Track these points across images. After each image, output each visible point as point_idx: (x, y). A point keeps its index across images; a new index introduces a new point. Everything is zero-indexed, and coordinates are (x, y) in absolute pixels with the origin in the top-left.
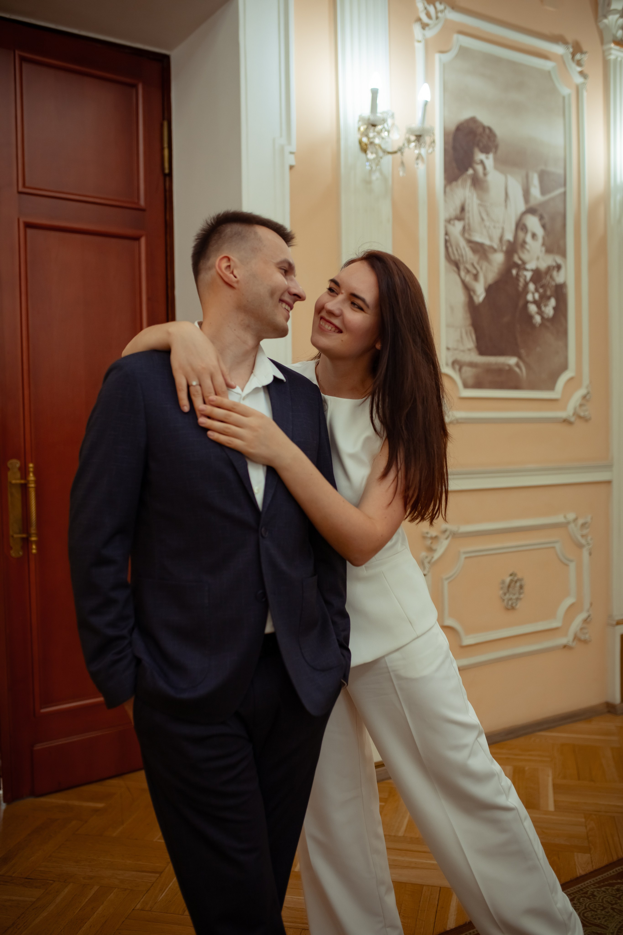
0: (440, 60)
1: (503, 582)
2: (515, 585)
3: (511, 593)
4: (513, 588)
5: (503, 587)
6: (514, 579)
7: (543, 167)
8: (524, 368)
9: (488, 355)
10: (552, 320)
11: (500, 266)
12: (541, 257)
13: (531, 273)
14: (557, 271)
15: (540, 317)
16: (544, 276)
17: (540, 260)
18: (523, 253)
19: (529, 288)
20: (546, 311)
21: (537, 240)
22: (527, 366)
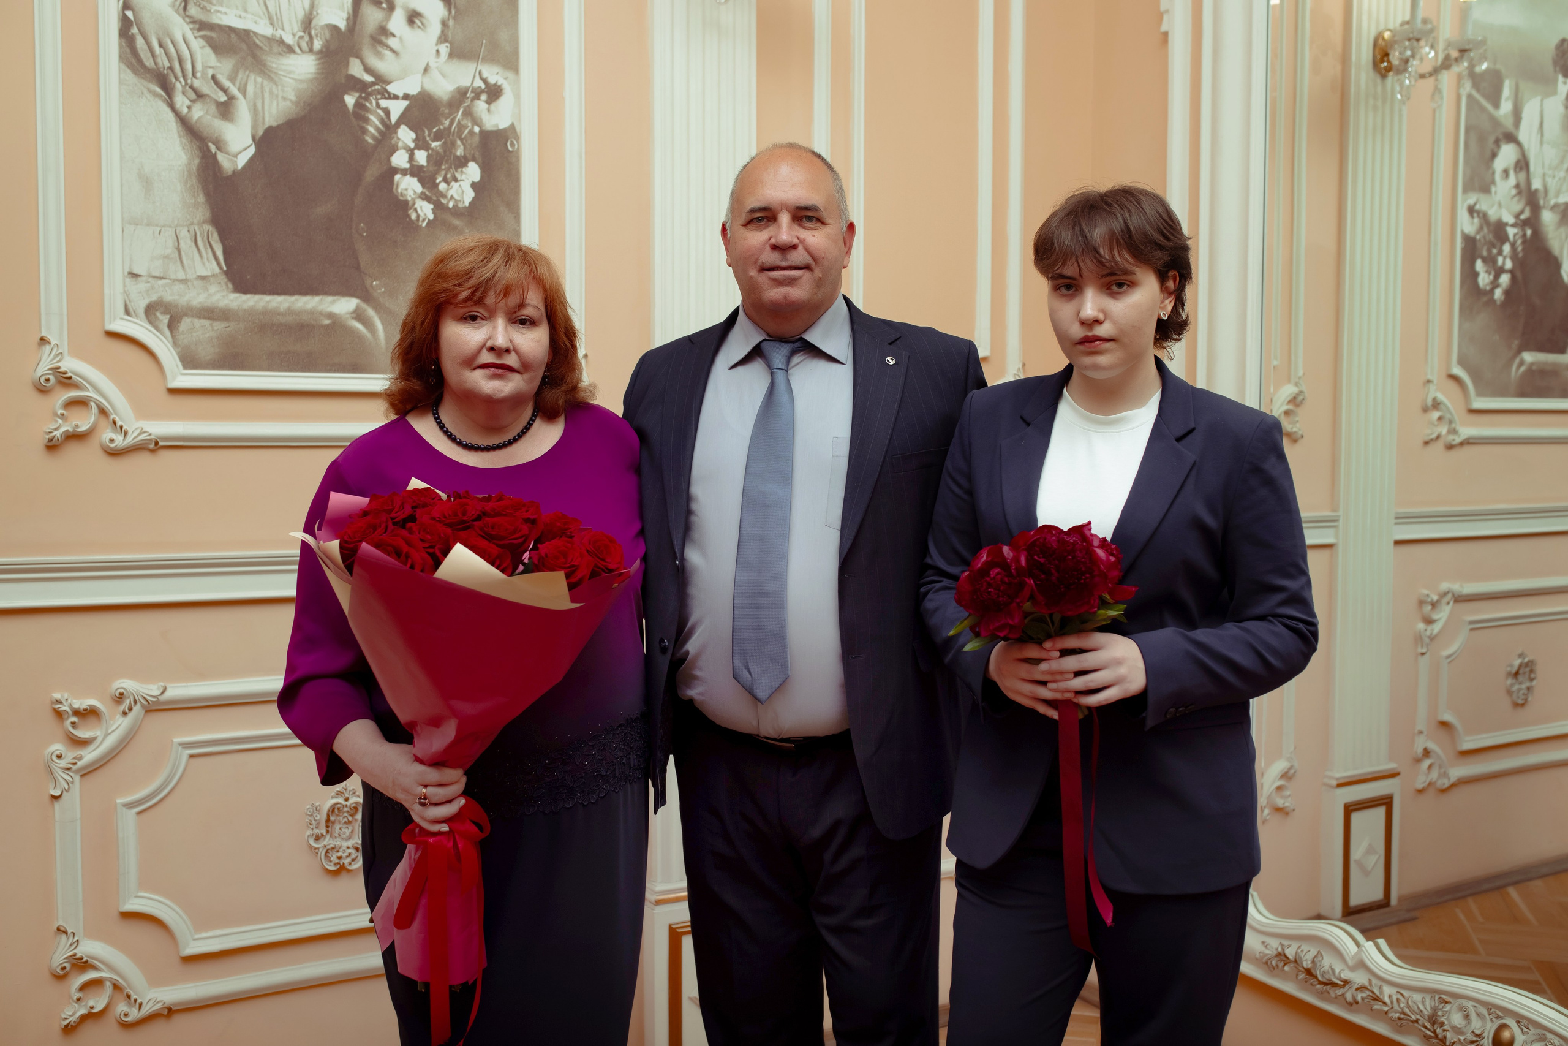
1: (314, 811)
2: (352, 815)
3: (337, 835)
4: (345, 822)
5: (313, 821)
6: (348, 803)
8: (383, 324)
9: (264, 293)
10: (471, 213)
11: (304, 86)
12: (437, 68)
13: (406, 103)
14: (489, 102)
15: (432, 206)
16: (447, 111)
17: (434, 73)
18: (379, 55)
19: (399, 139)
20: (450, 193)
21: (423, 26)
22: (391, 318)
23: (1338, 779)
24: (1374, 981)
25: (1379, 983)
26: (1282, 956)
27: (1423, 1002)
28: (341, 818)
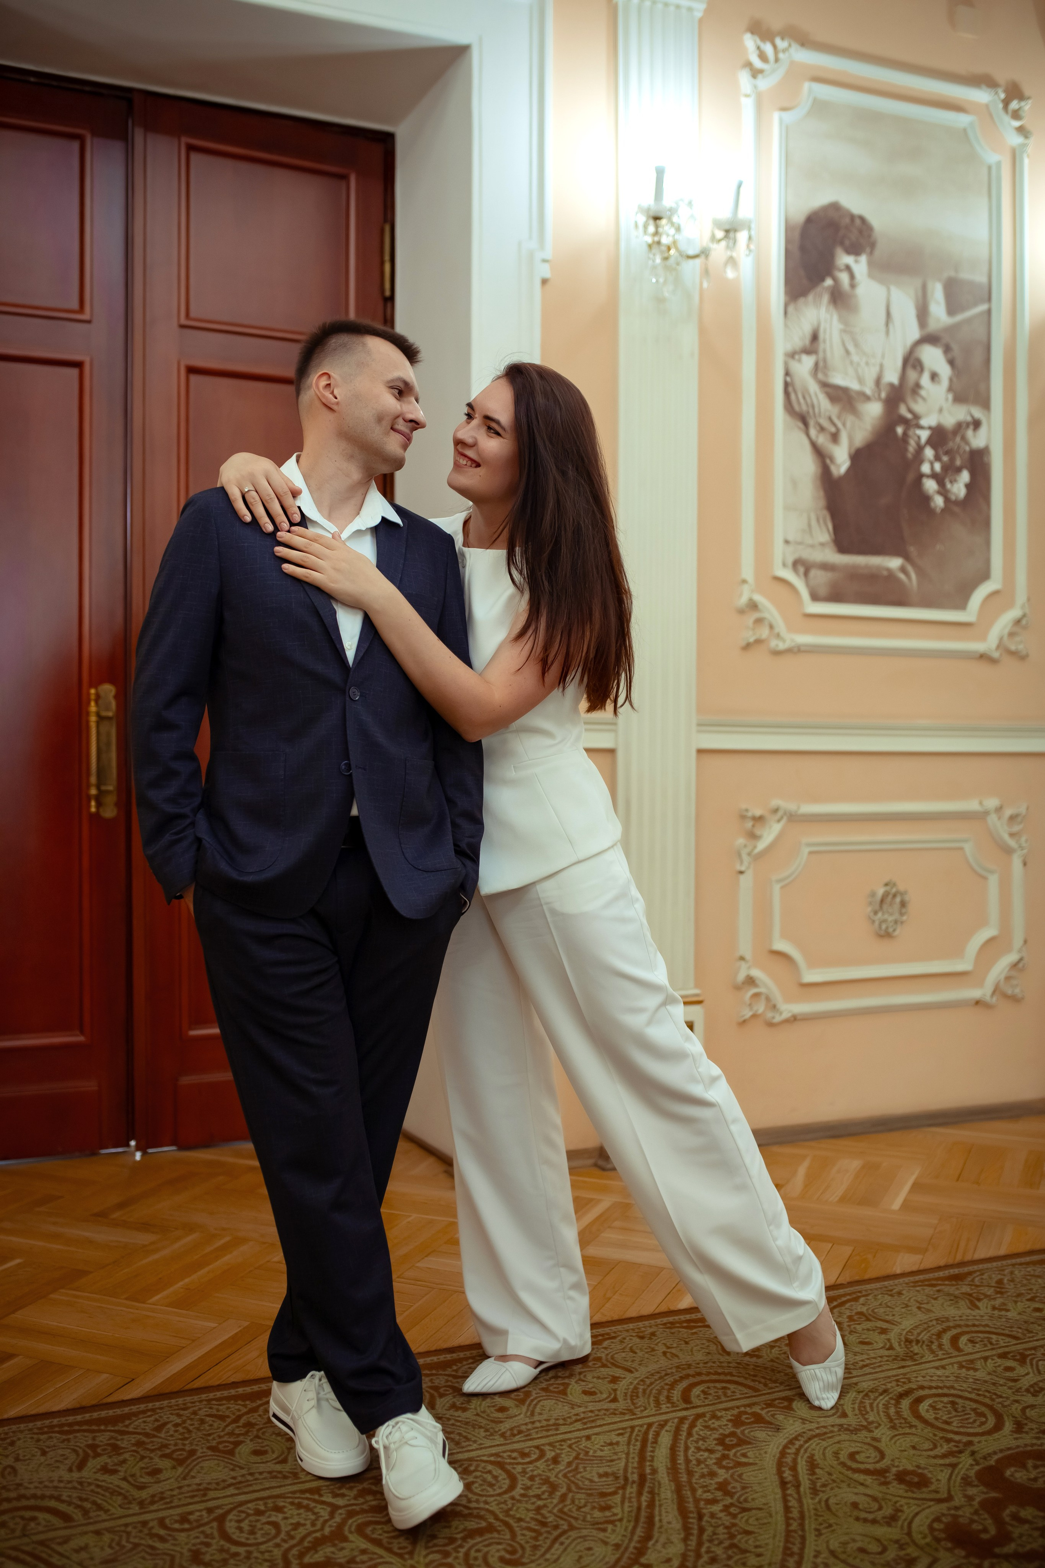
0: (781, 121)
1: (873, 894)
2: (893, 899)
3: (885, 912)
4: (890, 903)
5: (873, 901)
6: (892, 891)
7: (952, 274)
8: (915, 575)
9: (853, 553)
10: (964, 503)
11: (876, 421)
12: (946, 409)
13: (929, 432)
14: (974, 430)
15: (942, 499)
16: (951, 436)
17: (944, 412)
18: (915, 401)
19: (925, 455)
20: (952, 490)
21: (939, 382)
22: (920, 572)
28: (888, 901)
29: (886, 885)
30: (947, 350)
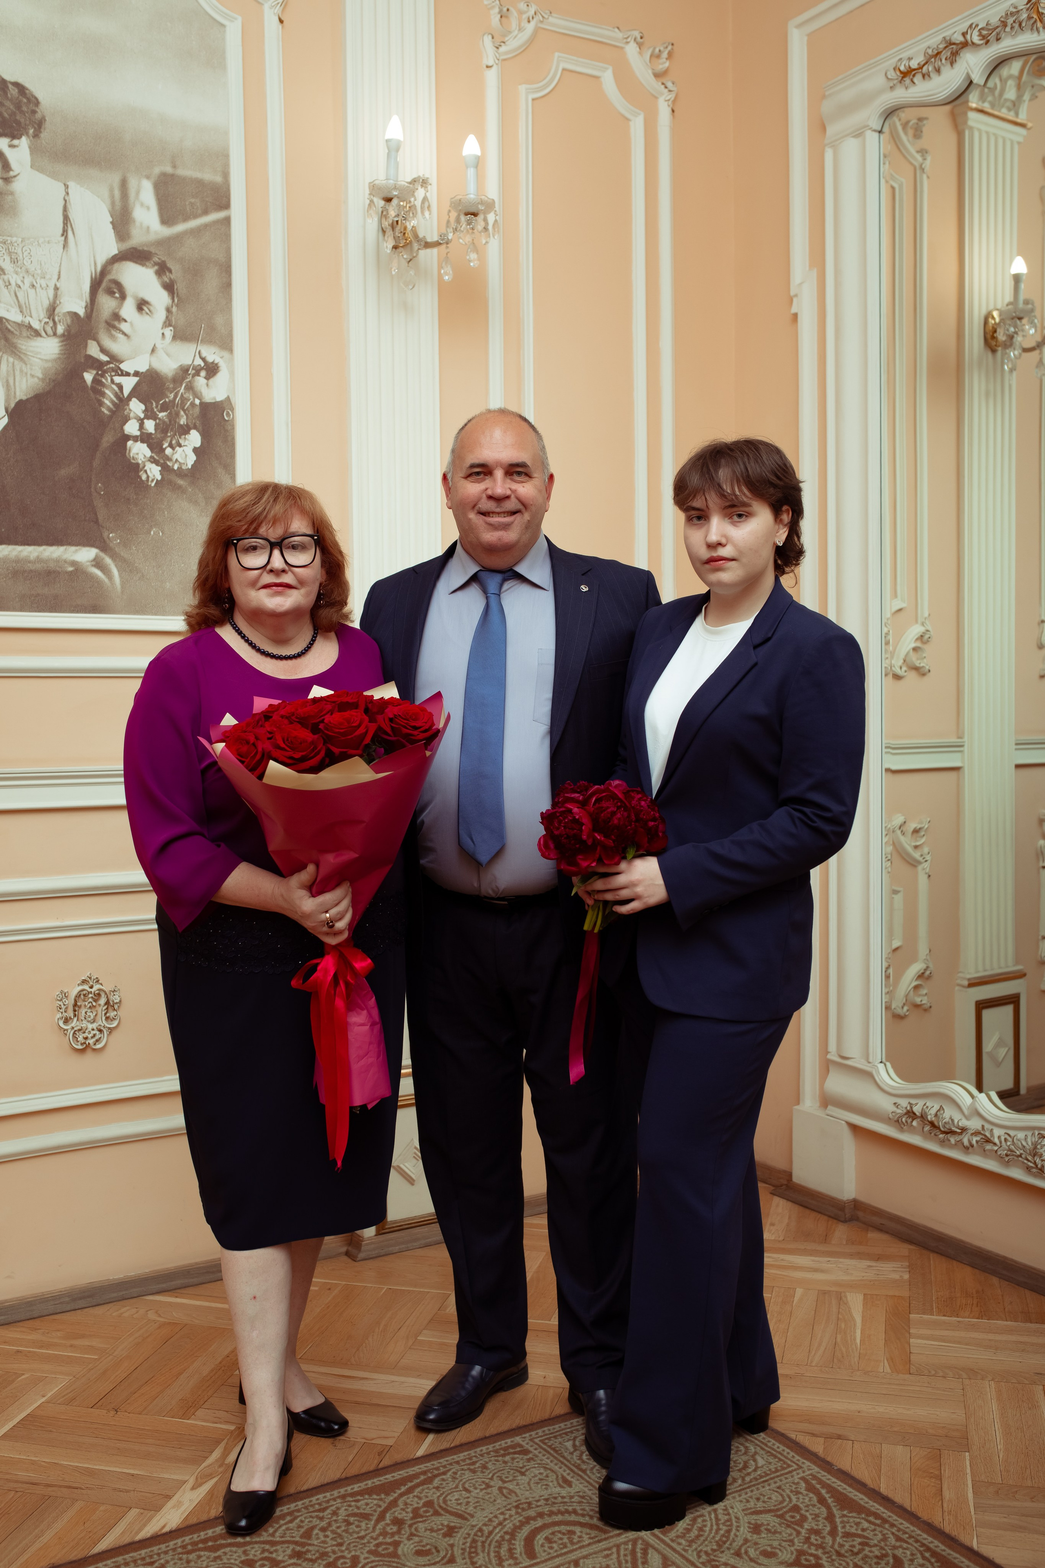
1: (63, 996)
2: (95, 1001)
3: (83, 1019)
4: (90, 1007)
5: (62, 1006)
6: (93, 990)
7: (169, 169)
8: (118, 571)
9: (16, 543)
10: (194, 474)
11: (50, 365)
12: (163, 348)
13: (136, 379)
14: (208, 378)
15: (159, 468)
16: (171, 386)
17: (160, 352)
18: (113, 338)
19: (130, 410)
20: (175, 457)
21: (150, 313)
22: (126, 566)
23: (969, 980)
24: (987, 1126)
25: (990, 1127)
26: (911, 1114)
27: (1026, 1139)
28: (87, 1003)
29: (84, 982)
30: (162, 269)
